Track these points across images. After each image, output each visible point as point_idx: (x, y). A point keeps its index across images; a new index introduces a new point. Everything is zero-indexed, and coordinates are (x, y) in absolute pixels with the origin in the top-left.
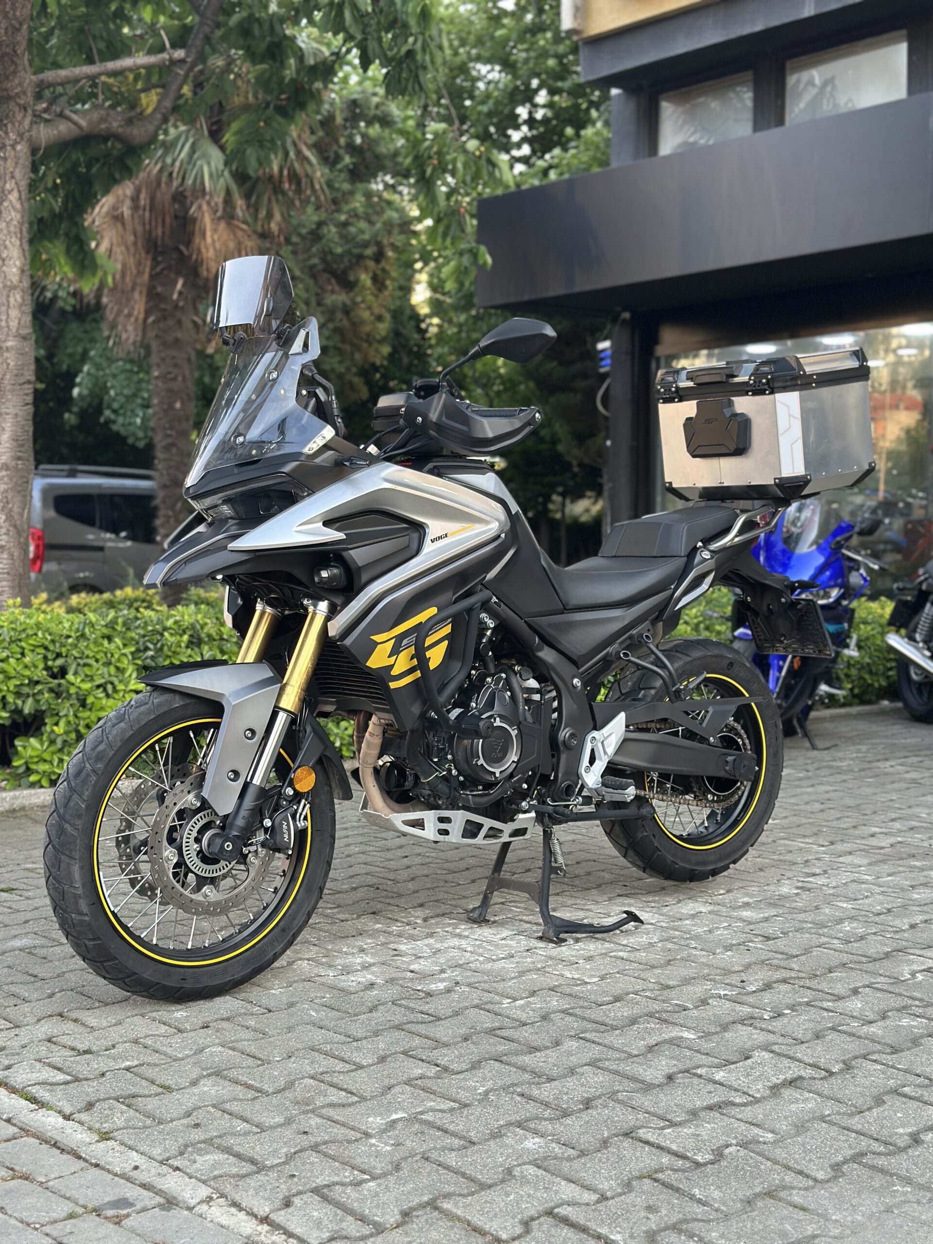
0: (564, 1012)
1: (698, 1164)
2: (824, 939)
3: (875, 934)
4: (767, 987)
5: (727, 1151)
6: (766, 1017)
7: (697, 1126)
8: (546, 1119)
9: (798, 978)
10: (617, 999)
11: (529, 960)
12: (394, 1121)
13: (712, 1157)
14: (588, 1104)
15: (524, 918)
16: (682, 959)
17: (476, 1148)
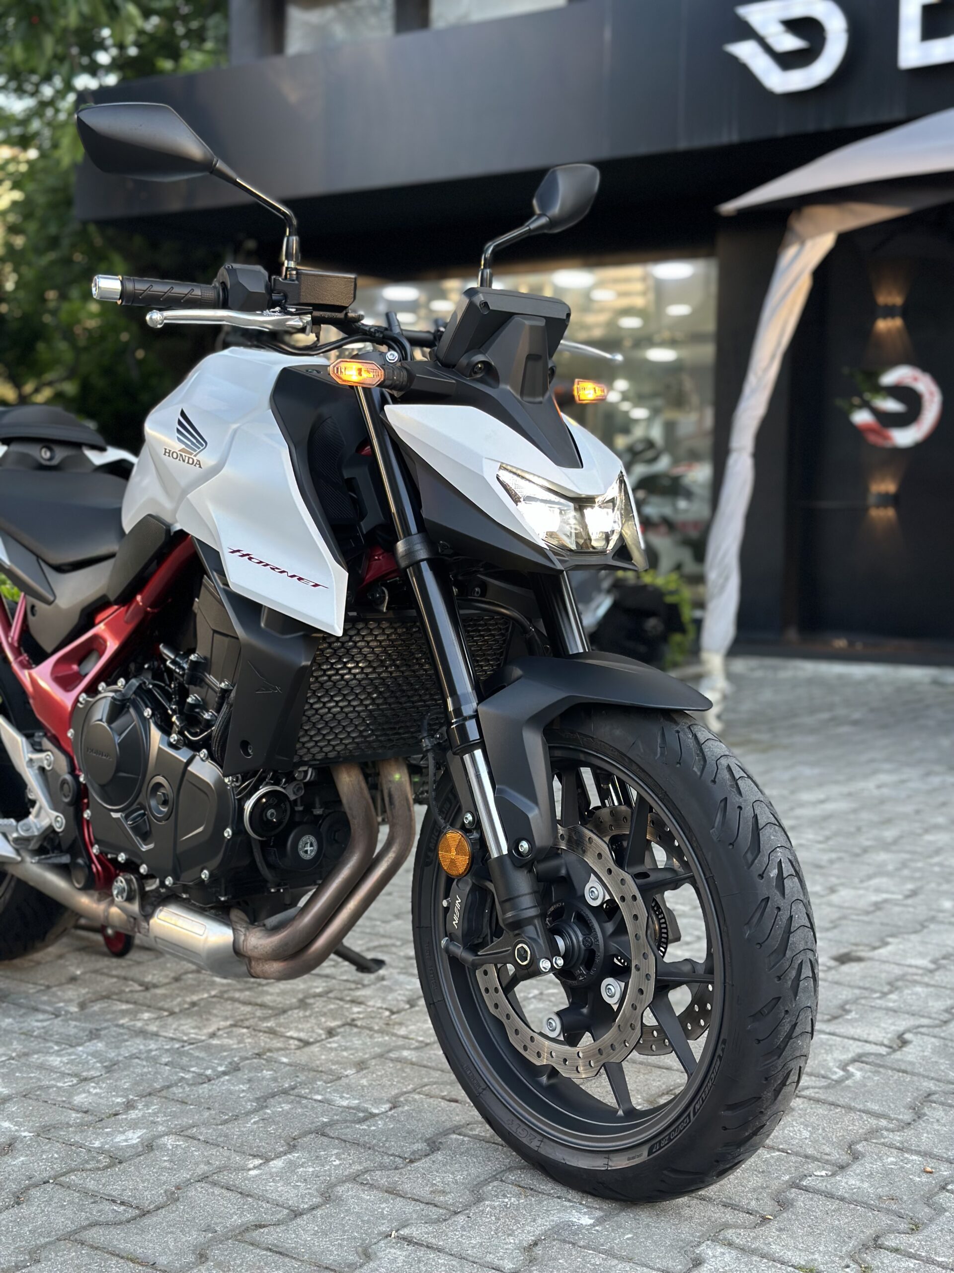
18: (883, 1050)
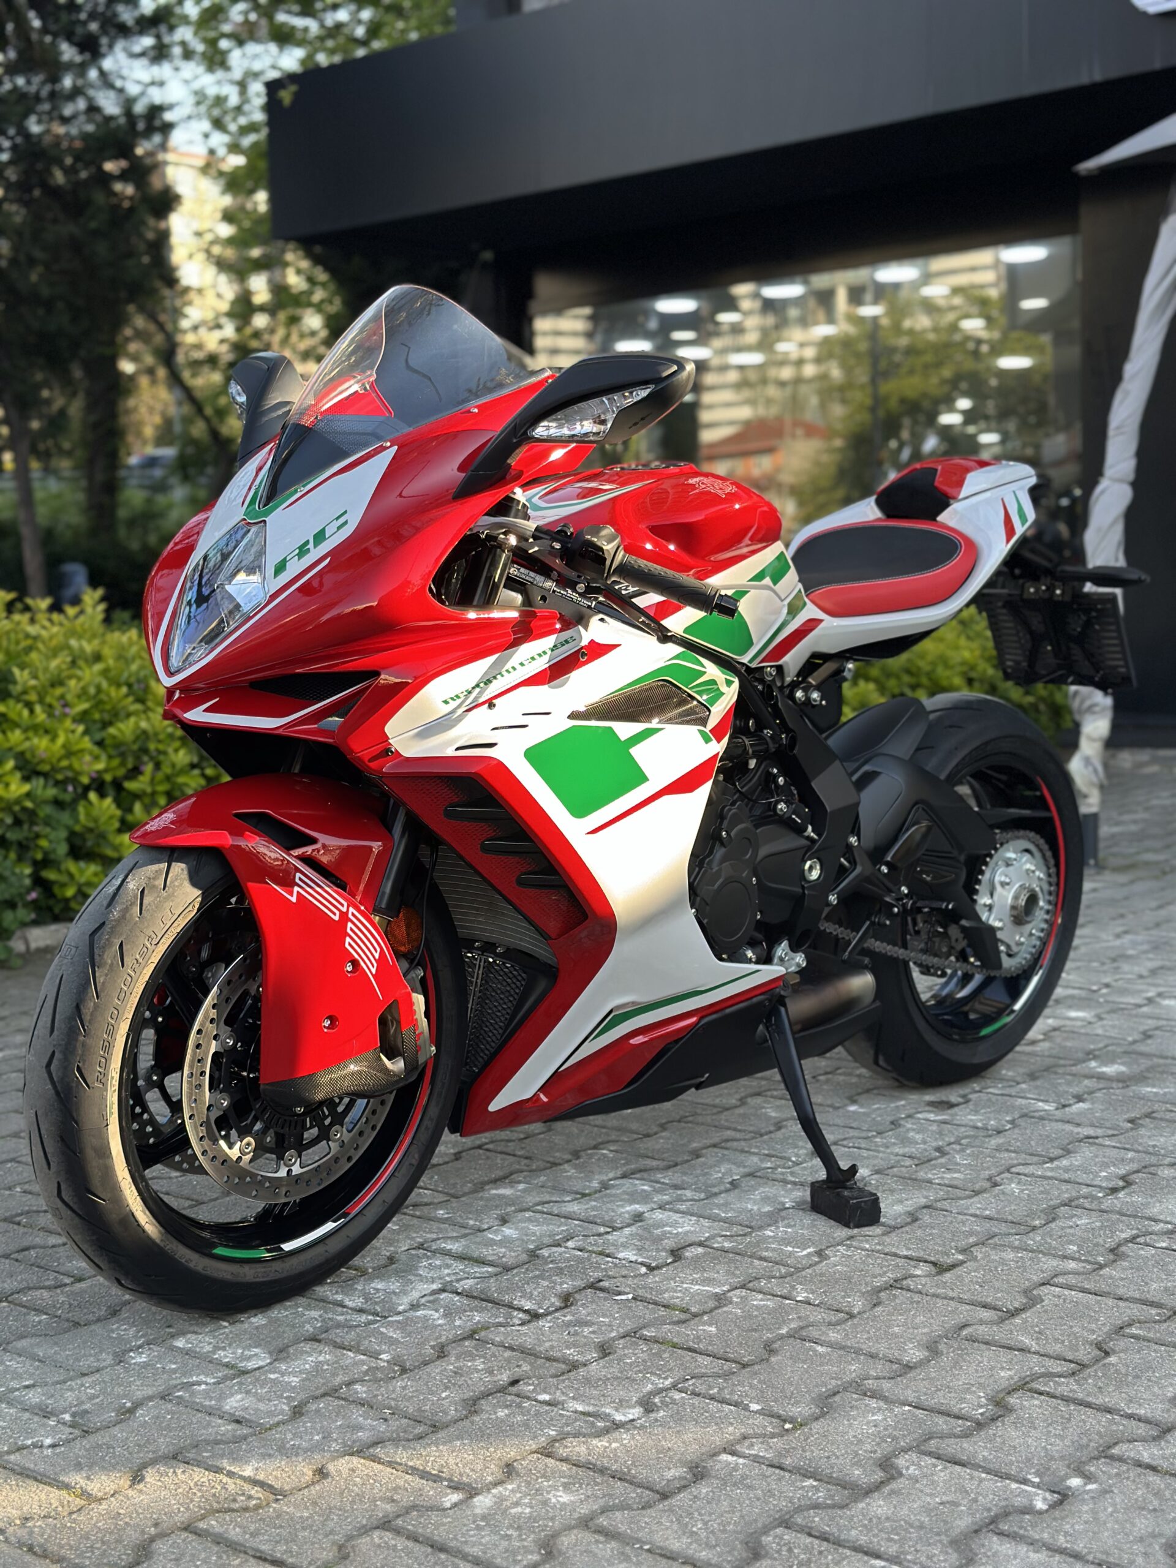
0: (586, 1523)
2: (1051, 1264)
3: (1133, 1239)
4: (1001, 1407)
6: (1040, 1505)
10: (698, 1473)
11: (479, 1364)
15: (449, 1246)
16: (791, 1335)
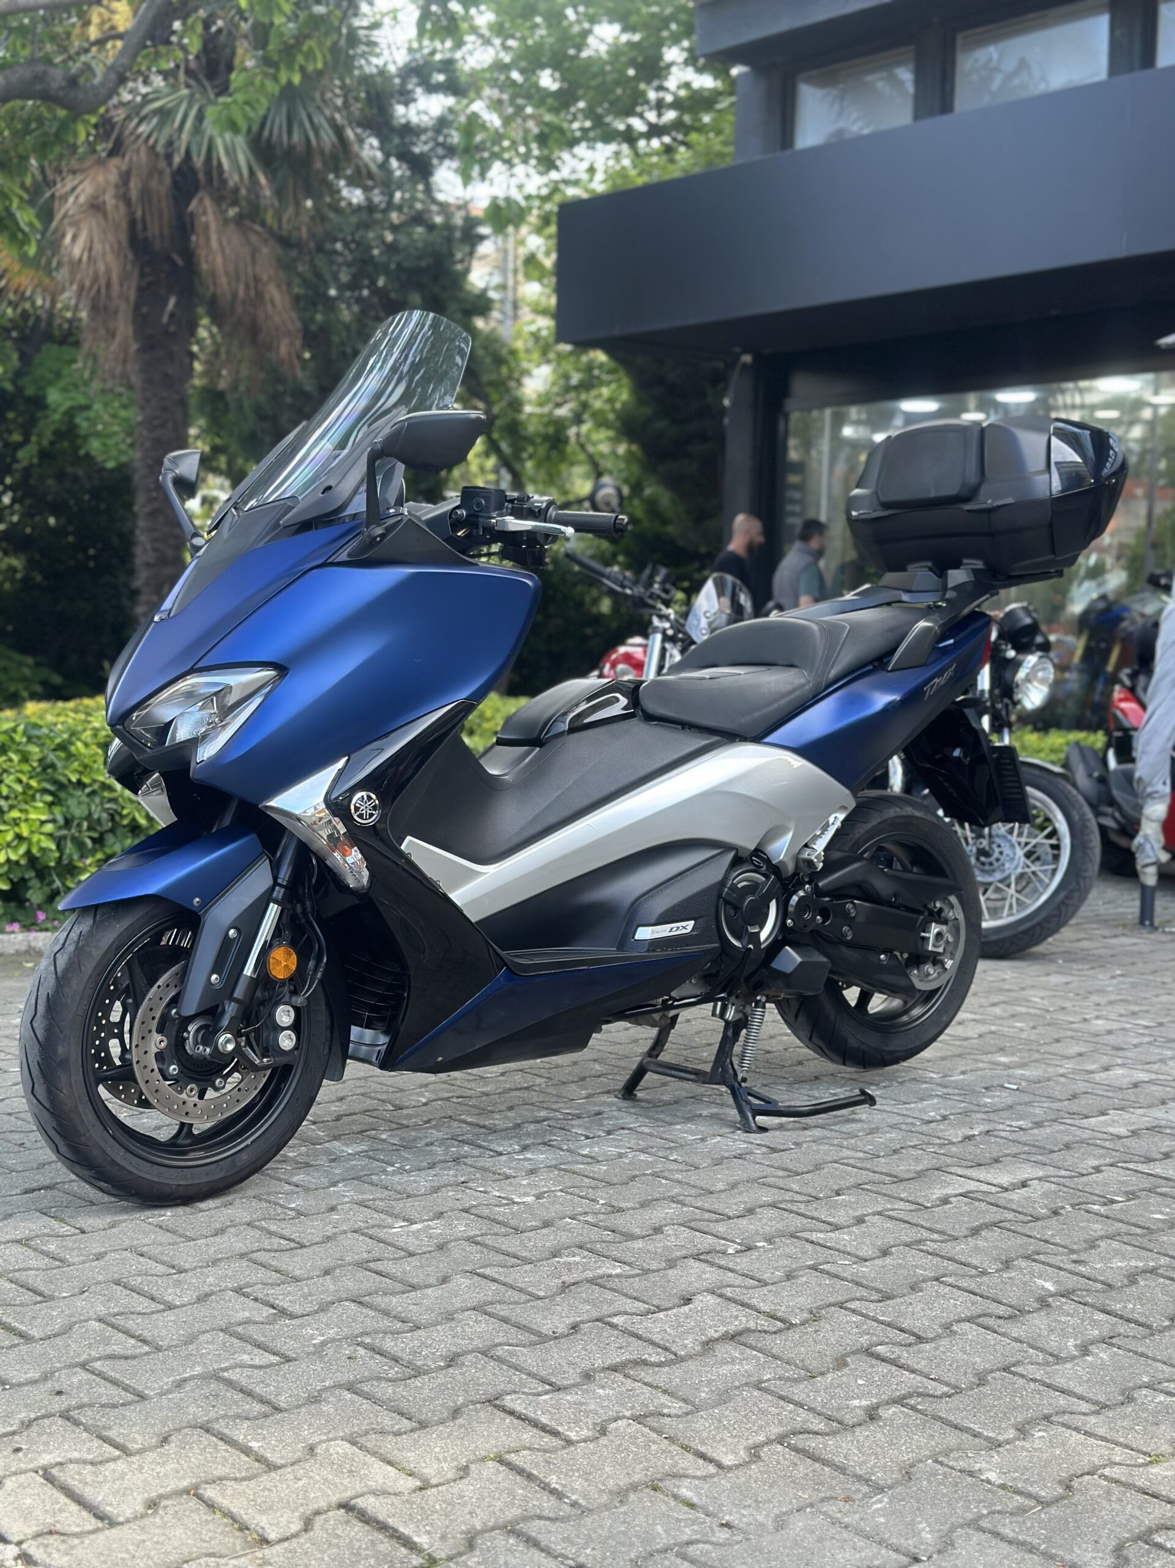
0: (470, 1239)
1: (569, 1442)
5: (613, 1426)
6: (731, 1251)
7: (587, 1391)
8: (390, 1380)
9: (793, 1201)
11: (451, 1172)
12: (185, 1380)
13: (590, 1434)
14: (452, 1360)
16: (651, 1174)
17: (279, 1416)
18: (993, 1189)
